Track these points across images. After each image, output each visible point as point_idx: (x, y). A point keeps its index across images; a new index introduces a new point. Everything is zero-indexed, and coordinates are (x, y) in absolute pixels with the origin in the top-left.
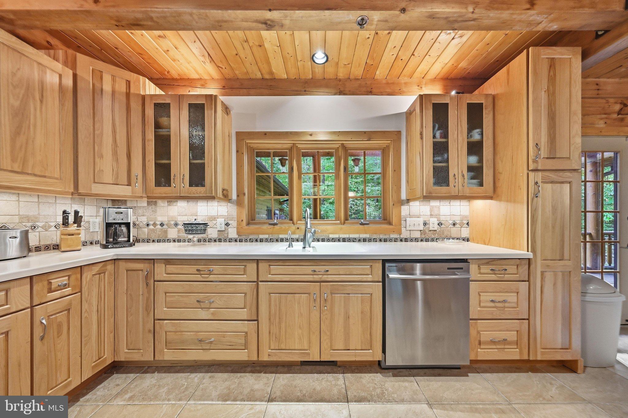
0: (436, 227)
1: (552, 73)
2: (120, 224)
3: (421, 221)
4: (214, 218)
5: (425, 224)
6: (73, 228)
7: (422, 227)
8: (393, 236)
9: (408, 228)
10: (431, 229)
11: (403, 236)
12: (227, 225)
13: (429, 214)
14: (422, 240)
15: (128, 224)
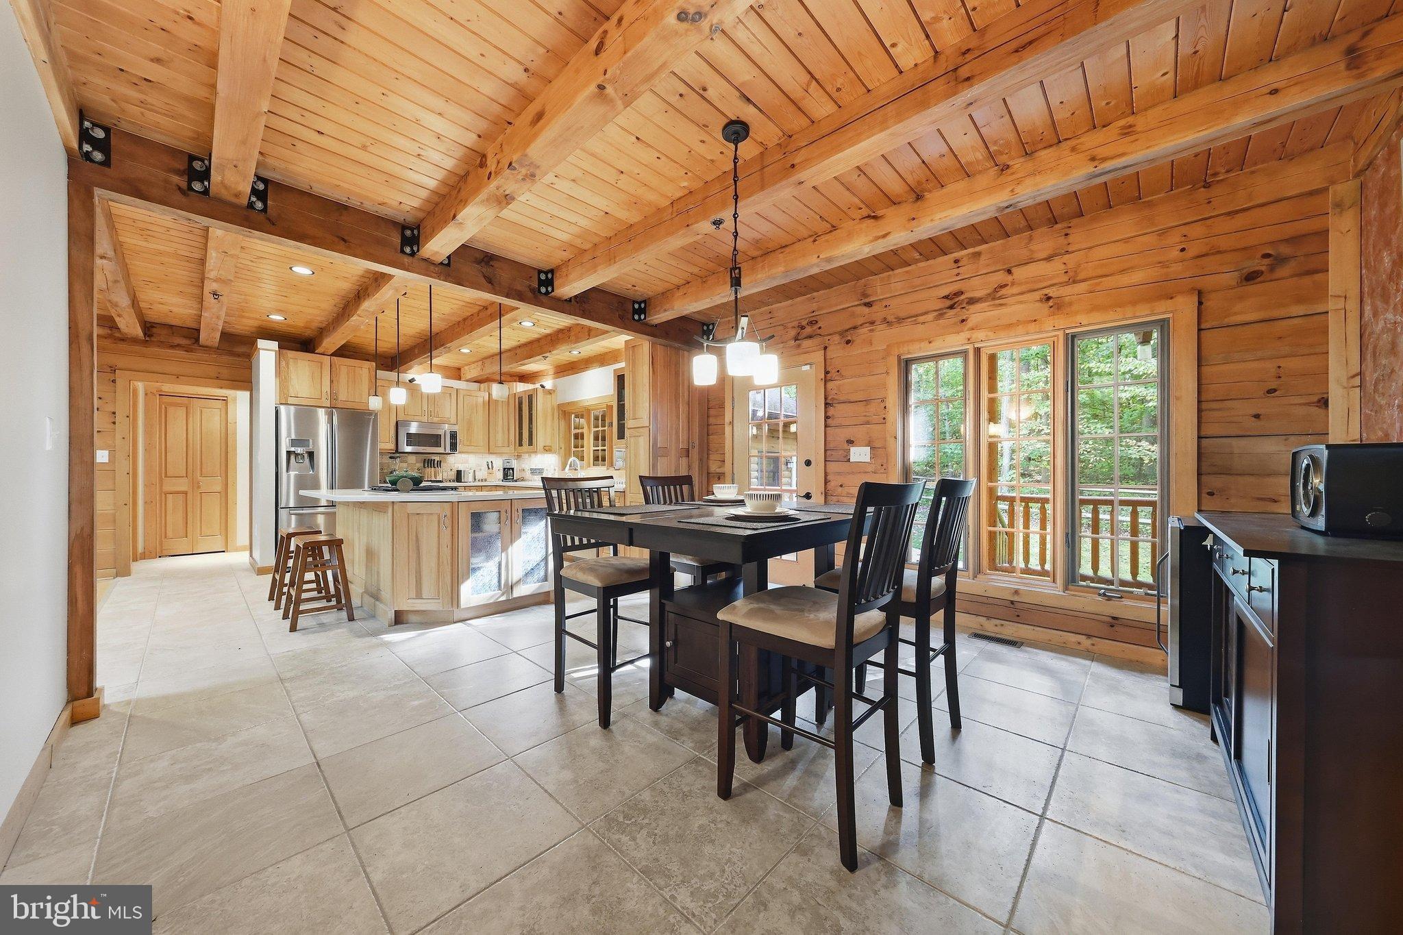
2: (509, 469)
4: (550, 465)
6: (491, 470)
15: (513, 469)
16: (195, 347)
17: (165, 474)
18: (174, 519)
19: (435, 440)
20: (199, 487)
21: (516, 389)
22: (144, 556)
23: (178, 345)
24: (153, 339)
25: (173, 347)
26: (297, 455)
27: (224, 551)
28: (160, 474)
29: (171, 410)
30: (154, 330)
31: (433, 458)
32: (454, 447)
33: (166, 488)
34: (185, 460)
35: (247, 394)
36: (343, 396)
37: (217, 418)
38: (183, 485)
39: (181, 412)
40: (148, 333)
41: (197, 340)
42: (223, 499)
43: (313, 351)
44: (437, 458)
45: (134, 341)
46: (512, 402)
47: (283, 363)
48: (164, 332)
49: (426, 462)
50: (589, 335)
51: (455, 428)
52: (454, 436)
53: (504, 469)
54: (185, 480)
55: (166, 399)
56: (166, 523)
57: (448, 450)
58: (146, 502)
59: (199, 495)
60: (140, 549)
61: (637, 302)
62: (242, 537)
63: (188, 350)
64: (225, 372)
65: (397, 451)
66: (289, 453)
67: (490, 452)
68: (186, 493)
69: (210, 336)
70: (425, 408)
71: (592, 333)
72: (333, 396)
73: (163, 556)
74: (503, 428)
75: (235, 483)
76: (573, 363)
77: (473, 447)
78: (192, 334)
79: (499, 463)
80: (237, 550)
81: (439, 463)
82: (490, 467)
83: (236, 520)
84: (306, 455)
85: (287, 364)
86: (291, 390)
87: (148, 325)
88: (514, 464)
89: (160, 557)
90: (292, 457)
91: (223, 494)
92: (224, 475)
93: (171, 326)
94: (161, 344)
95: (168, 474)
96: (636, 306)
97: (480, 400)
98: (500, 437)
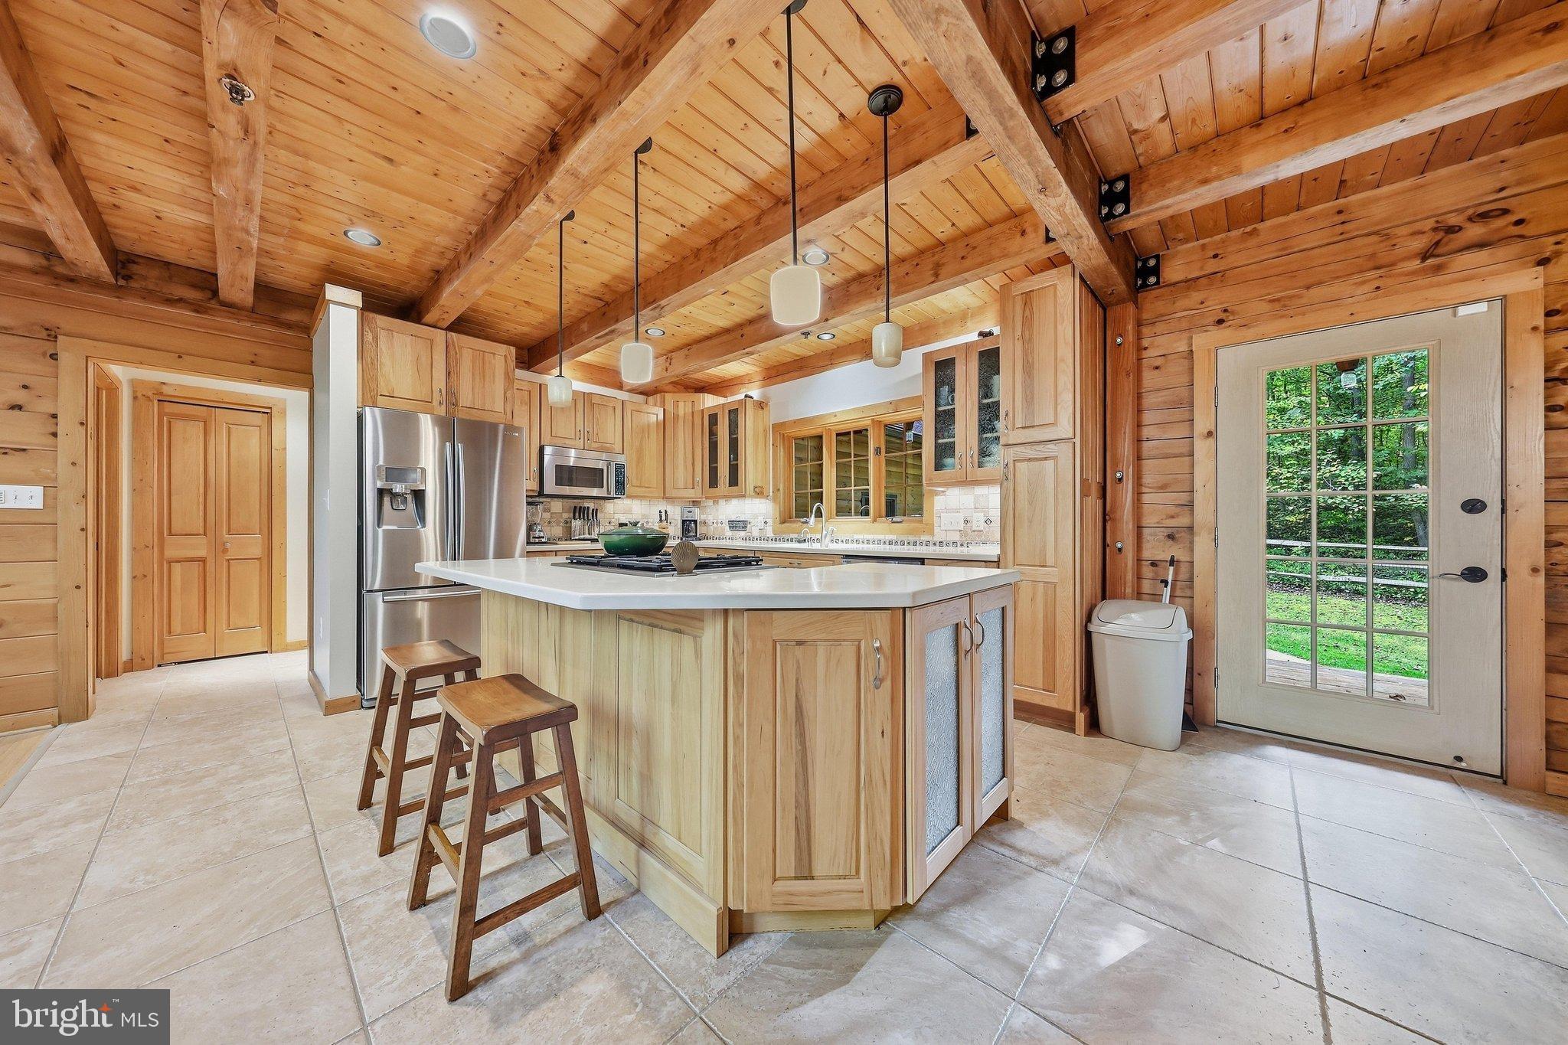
0: (982, 526)
1: (1027, 313)
2: (690, 521)
3: (961, 517)
4: (756, 516)
5: (966, 521)
6: (664, 523)
7: (962, 526)
8: (925, 538)
9: (943, 528)
10: (974, 528)
11: (937, 539)
12: (766, 523)
13: (973, 507)
14: (962, 545)
15: (695, 522)
16: (213, 304)
17: (167, 529)
18: (185, 603)
19: (594, 476)
20: (225, 551)
21: (704, 403)
22: (130, 667)
23: (181, 300)
24: (133, 284)
25: (170, 301)
26: (394, 496)
27: (266, 652)
28: (161, 533)
29: (178, 426)
30: (134, 268)
31: (586, 505)
32: (620, 486)
33: (170, 553)
34: (202, 507)
35: (303, 395)
36: (466, 398)
37: (254, 442)
38: (199, 548)
39: (195, 430)
40: (124, 272)
41: (215, 293)
42: (265, 570)
43: (418, 320)
44: (591, 505)
45: (94, 283)
46: (698, 421)
47: (369, 337)
48: (155, 273)
49: (578, 510)
50: (937, 275)
51: (621, 459)
52: (620, 470)
53: (684, 522)
54: (202, 540)
55: (169, 408)
56: (170, 610)
57: (613, 494)
58: (134, 577)
59: (225, 564)
60: (124, 654)
61: (1107, 182)
62: (295, 627)
63: (198, 308)
64: (266, 353)
65: (541, 494)
66: (381, 492)
67: (666, 498)
68: (203, 560)
69: (238, 285)
70: (580, 426)
71: (943, 272)
72: (451, 397)
73: (167, 664)
74: (685, 462)
75: (283, 545)
76: (803, 359)
77: (644, 489)
78: (206, 282)
79: (676, 513)
80: (287, 648)
81: (595, 512)
82: (664, 518)
83: (285, 602)
84: (409, 497)
85: (376, 338)
86: (382, 383)
87: (121, 257)
88: (697, 514)
89: (159, 666)
90: (387, 500)
91: (265, 561)
92: (265, 530)
93: (168, 264)
94: (148, 295)
95: (173, 532)
96: (1105, 188)
97: (653, 419)
98: (680, 474)
